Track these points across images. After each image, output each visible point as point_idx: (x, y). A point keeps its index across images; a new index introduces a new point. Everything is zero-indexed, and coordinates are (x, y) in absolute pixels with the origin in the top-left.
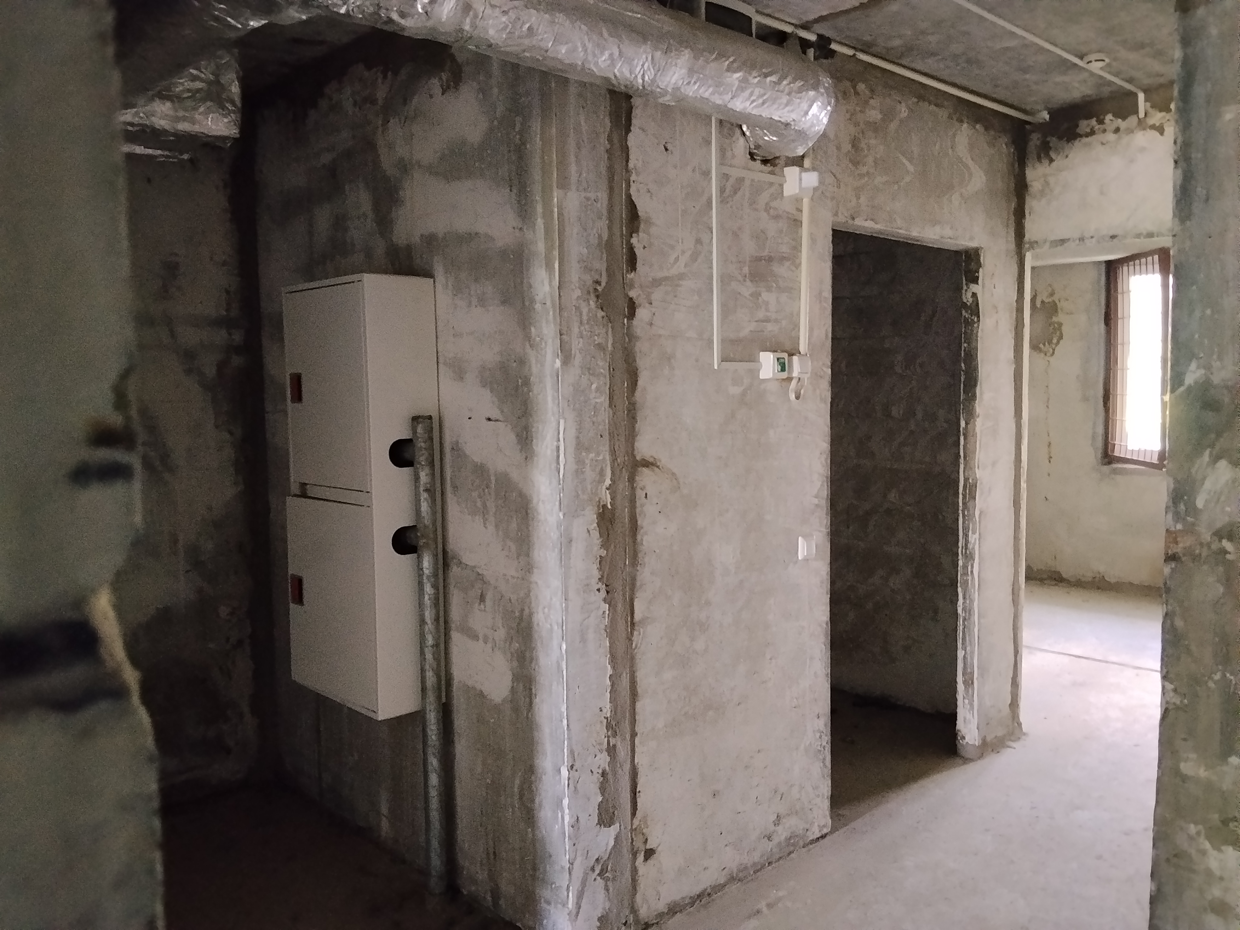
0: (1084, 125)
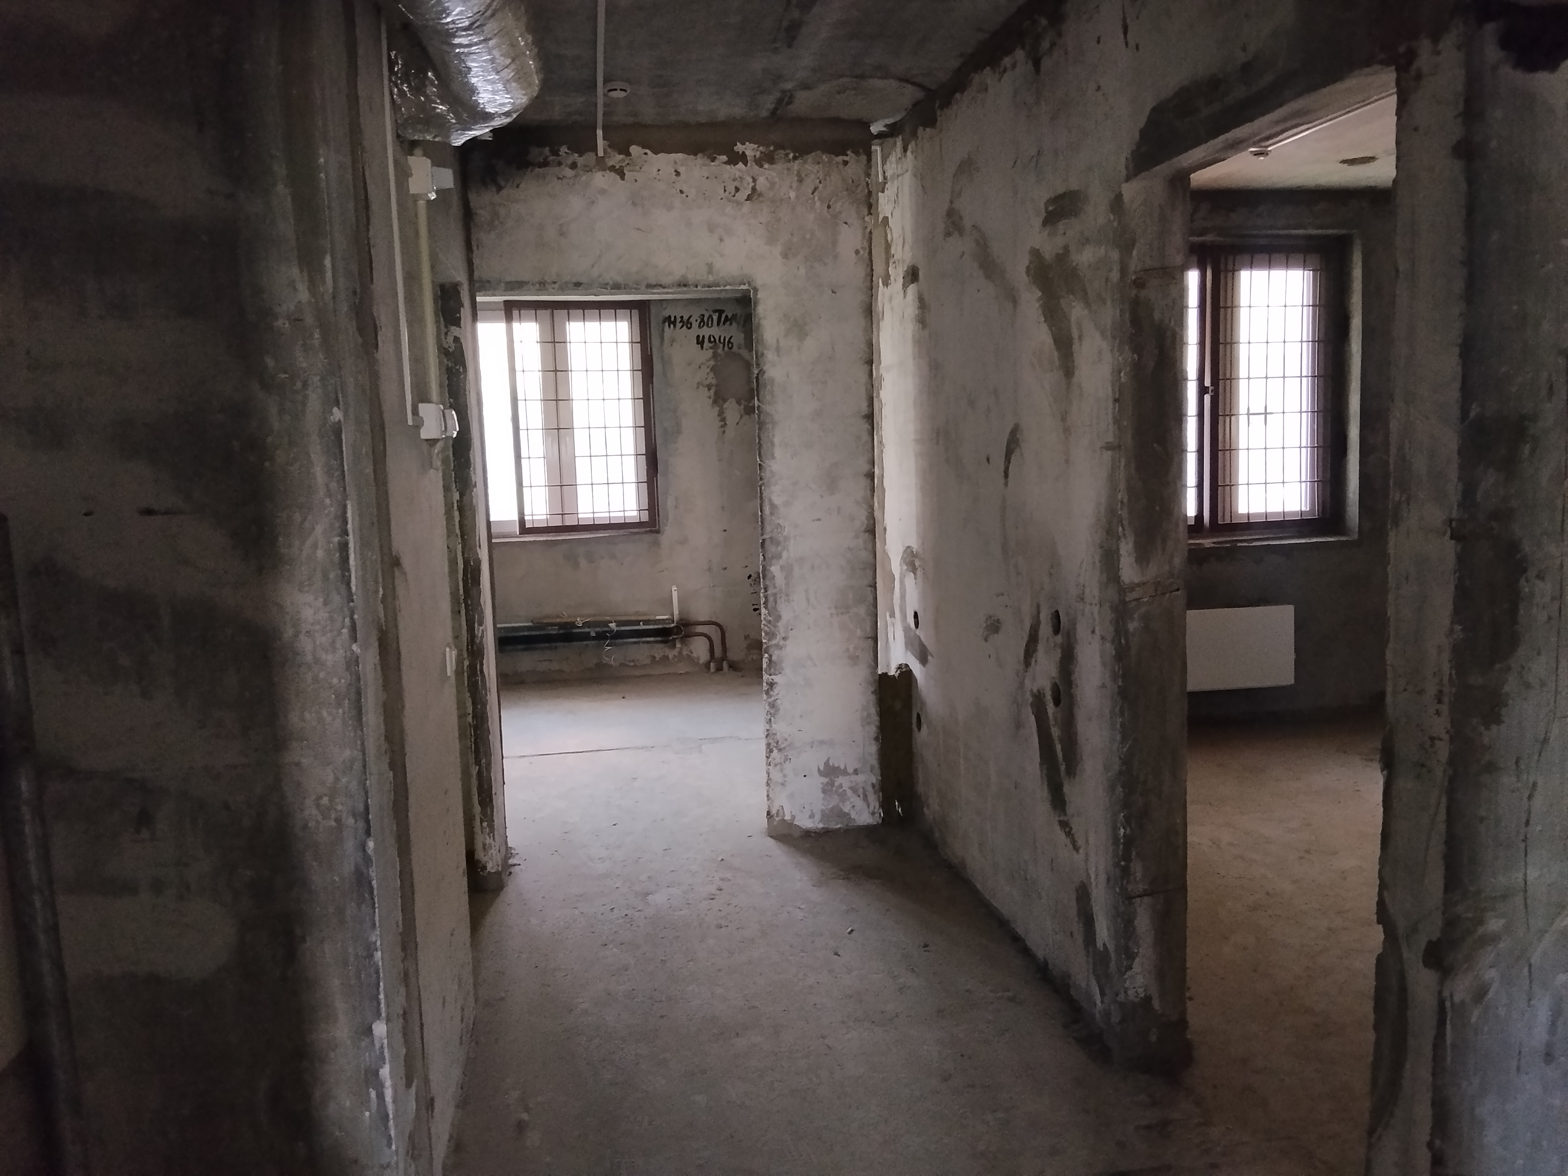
0: (536, 153)
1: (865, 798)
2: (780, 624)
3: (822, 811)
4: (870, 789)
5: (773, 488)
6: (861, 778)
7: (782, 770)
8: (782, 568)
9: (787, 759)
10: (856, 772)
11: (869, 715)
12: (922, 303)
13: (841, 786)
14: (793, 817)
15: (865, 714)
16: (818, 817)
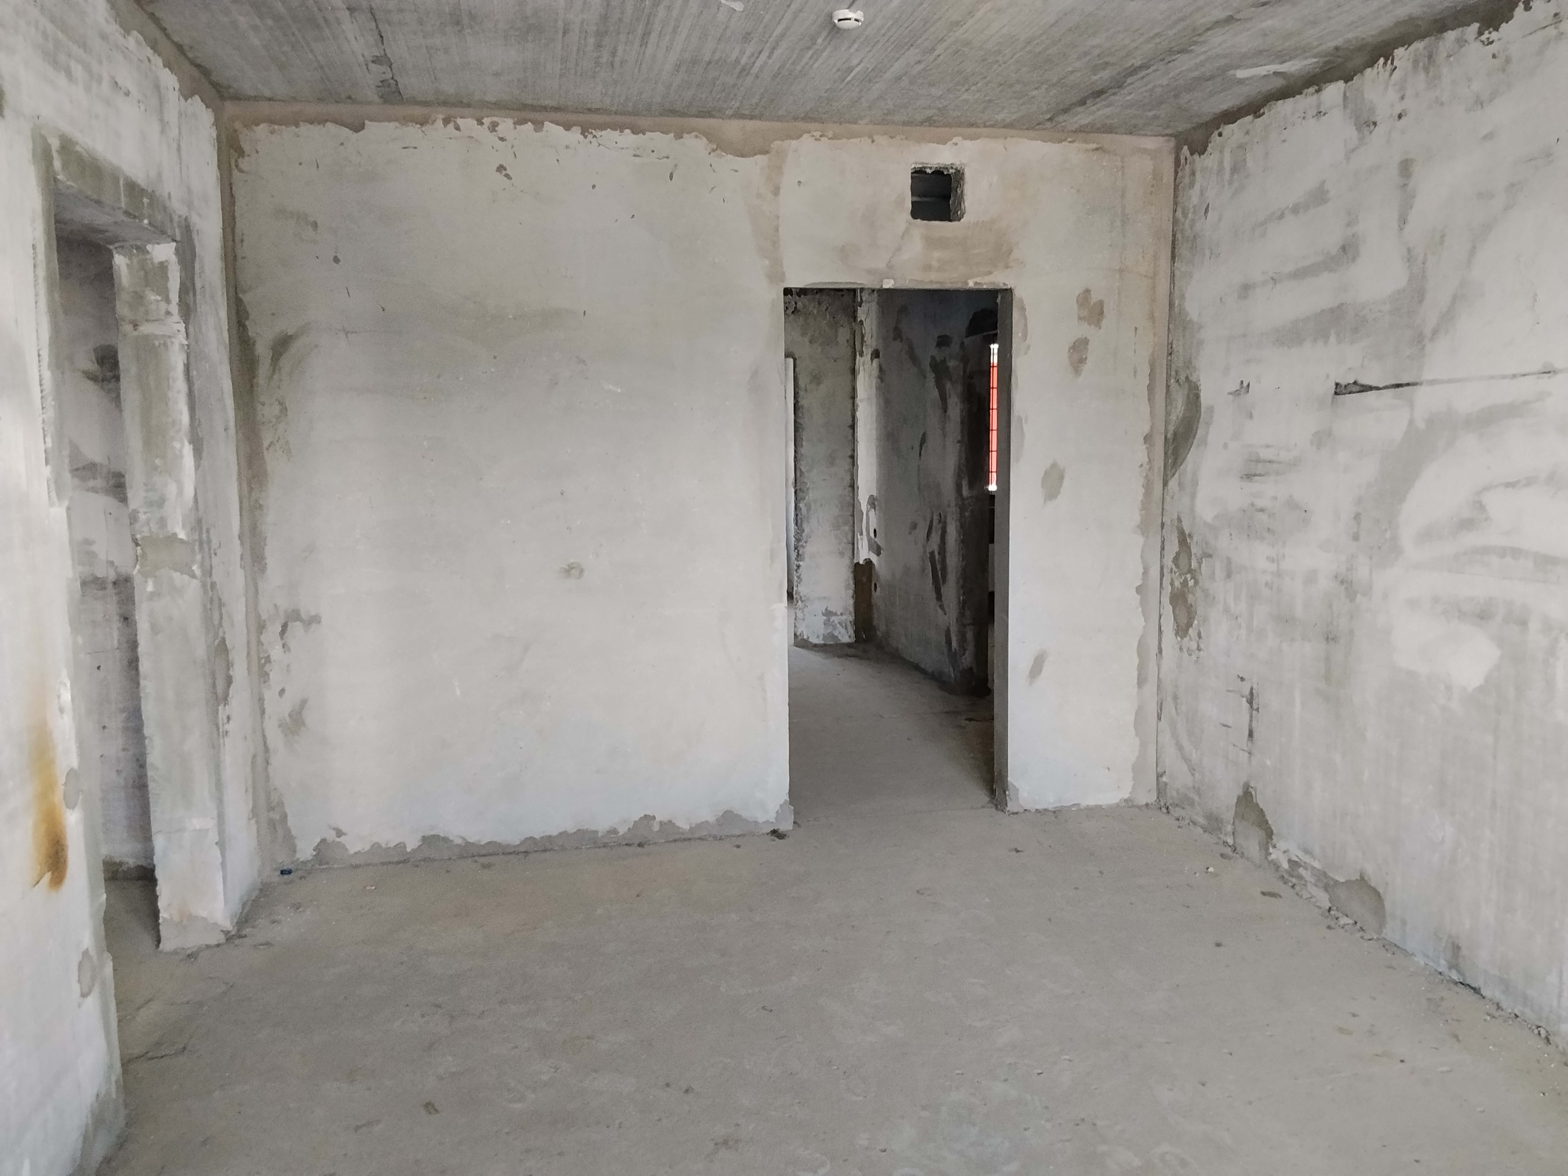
1: (846, 628)
2: (804, 535)
3: (824, 635)
4: (848, 623)
5: (802, 462)
6: (844, 618)
7: (803, 612)
8: (805, 504)
9: (806, 606)
10: (842, 614)
11: (849, 584)
12: (881, 369)
13: (833, 621)
14: (808, 638)
15: (847, 583)
16: (821, 637)
